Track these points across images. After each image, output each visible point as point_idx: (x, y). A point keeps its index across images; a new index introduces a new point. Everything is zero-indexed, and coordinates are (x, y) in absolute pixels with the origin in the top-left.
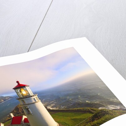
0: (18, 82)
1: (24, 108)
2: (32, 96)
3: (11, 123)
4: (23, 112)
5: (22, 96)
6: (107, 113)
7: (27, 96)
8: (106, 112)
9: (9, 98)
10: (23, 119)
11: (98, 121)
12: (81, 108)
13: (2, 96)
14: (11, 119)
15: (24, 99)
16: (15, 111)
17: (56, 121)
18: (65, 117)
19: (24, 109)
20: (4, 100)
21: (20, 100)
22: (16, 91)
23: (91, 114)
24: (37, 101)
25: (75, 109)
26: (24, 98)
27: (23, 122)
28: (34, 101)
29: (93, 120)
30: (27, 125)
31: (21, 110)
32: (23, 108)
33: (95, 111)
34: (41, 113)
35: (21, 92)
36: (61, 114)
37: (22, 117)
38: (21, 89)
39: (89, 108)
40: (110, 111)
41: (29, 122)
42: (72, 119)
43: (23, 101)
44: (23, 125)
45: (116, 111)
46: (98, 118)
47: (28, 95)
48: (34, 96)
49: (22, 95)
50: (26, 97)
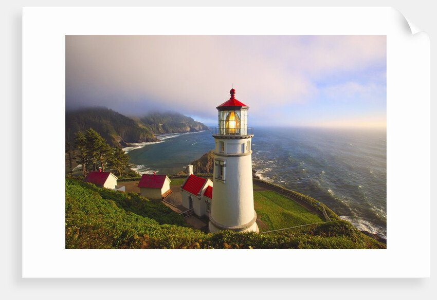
0: (232, 92)
1: (218, 163)
2: (241, 138)
3: (182, 185)
4: (211, 171)
5: (226, 132)
6: (348, 234)
7: (234, 134)
8: (348, 229)
9: (201, 128)
10: (206, 186)
11: (324, 239)
12: (311, 199)
13: (192, 118)
14: (186, 177)
15: (226, 142)
16: (199, 164)
17: (255, 209)
18: (274, 205)
19: (216, 165)
20: (192, 130)
21: (218, 141)
22: (219, 116)
23: (320, 220)
24: (246, 151)
25: (300, 194)
26: (226, 138)
27: (202, 193)
28: (239, 152)
29: (316, 233)
30: (207, 202)
31: (210, 166)
32: (215, 161)
33: (331, 217)
34: (240, 184)
35: (228, 120)
36: (271, 194)
37: (204, 182)
38: (230, 113)
39: (324, 206)
40: (356, 231)
41: (211, 197)
42: (283, 214)
43: (222, 144)
44: (200, 199)
45: (366, 237)
46: (327, 233)
47: (237, 134)
48: (246, 138)
49: (227, 129)
50: (231, 138)
